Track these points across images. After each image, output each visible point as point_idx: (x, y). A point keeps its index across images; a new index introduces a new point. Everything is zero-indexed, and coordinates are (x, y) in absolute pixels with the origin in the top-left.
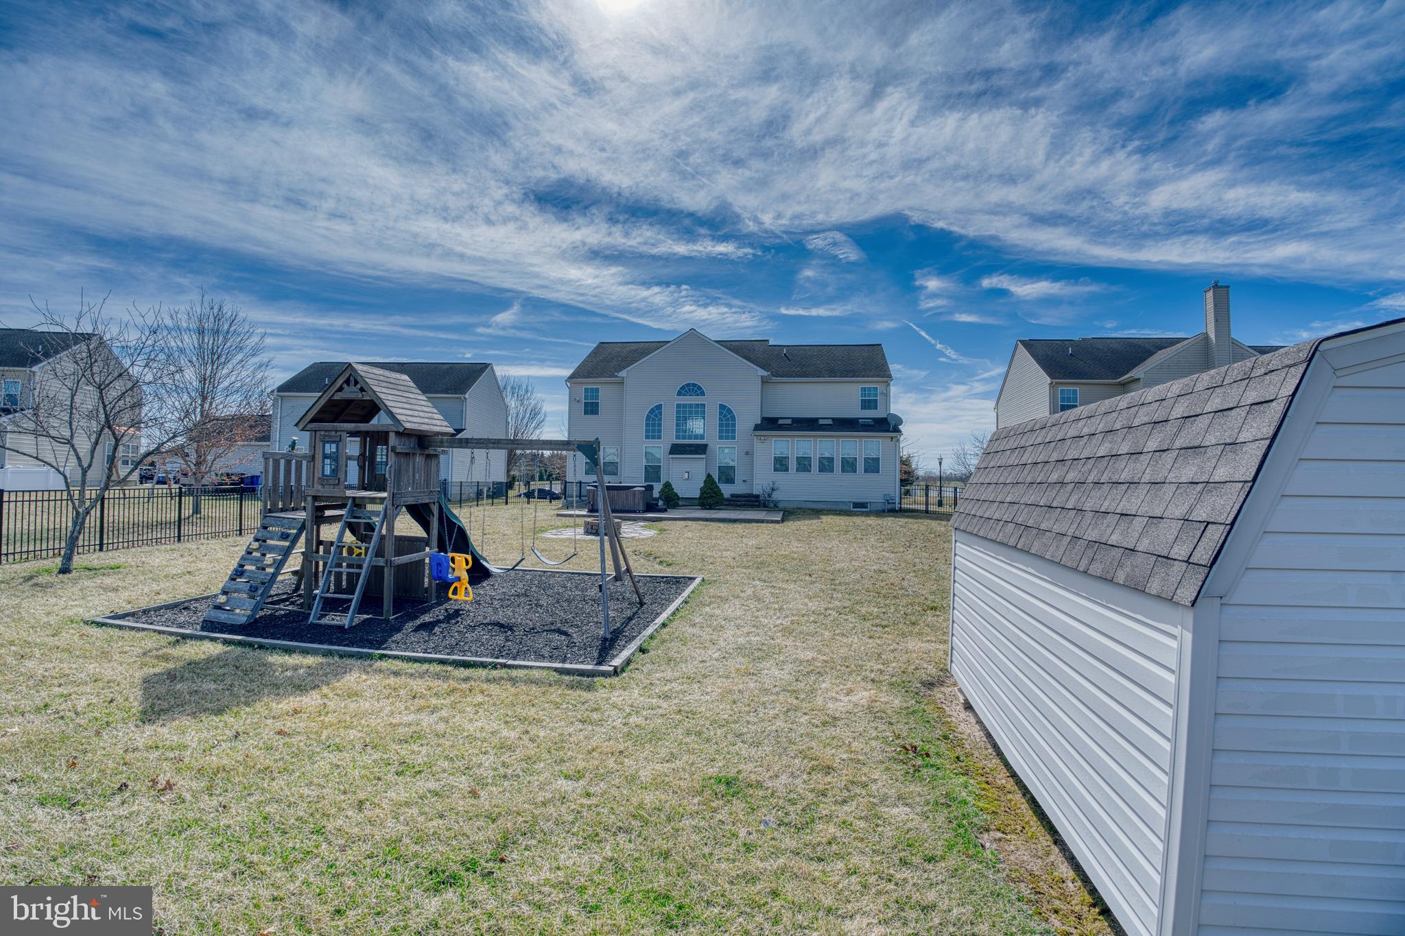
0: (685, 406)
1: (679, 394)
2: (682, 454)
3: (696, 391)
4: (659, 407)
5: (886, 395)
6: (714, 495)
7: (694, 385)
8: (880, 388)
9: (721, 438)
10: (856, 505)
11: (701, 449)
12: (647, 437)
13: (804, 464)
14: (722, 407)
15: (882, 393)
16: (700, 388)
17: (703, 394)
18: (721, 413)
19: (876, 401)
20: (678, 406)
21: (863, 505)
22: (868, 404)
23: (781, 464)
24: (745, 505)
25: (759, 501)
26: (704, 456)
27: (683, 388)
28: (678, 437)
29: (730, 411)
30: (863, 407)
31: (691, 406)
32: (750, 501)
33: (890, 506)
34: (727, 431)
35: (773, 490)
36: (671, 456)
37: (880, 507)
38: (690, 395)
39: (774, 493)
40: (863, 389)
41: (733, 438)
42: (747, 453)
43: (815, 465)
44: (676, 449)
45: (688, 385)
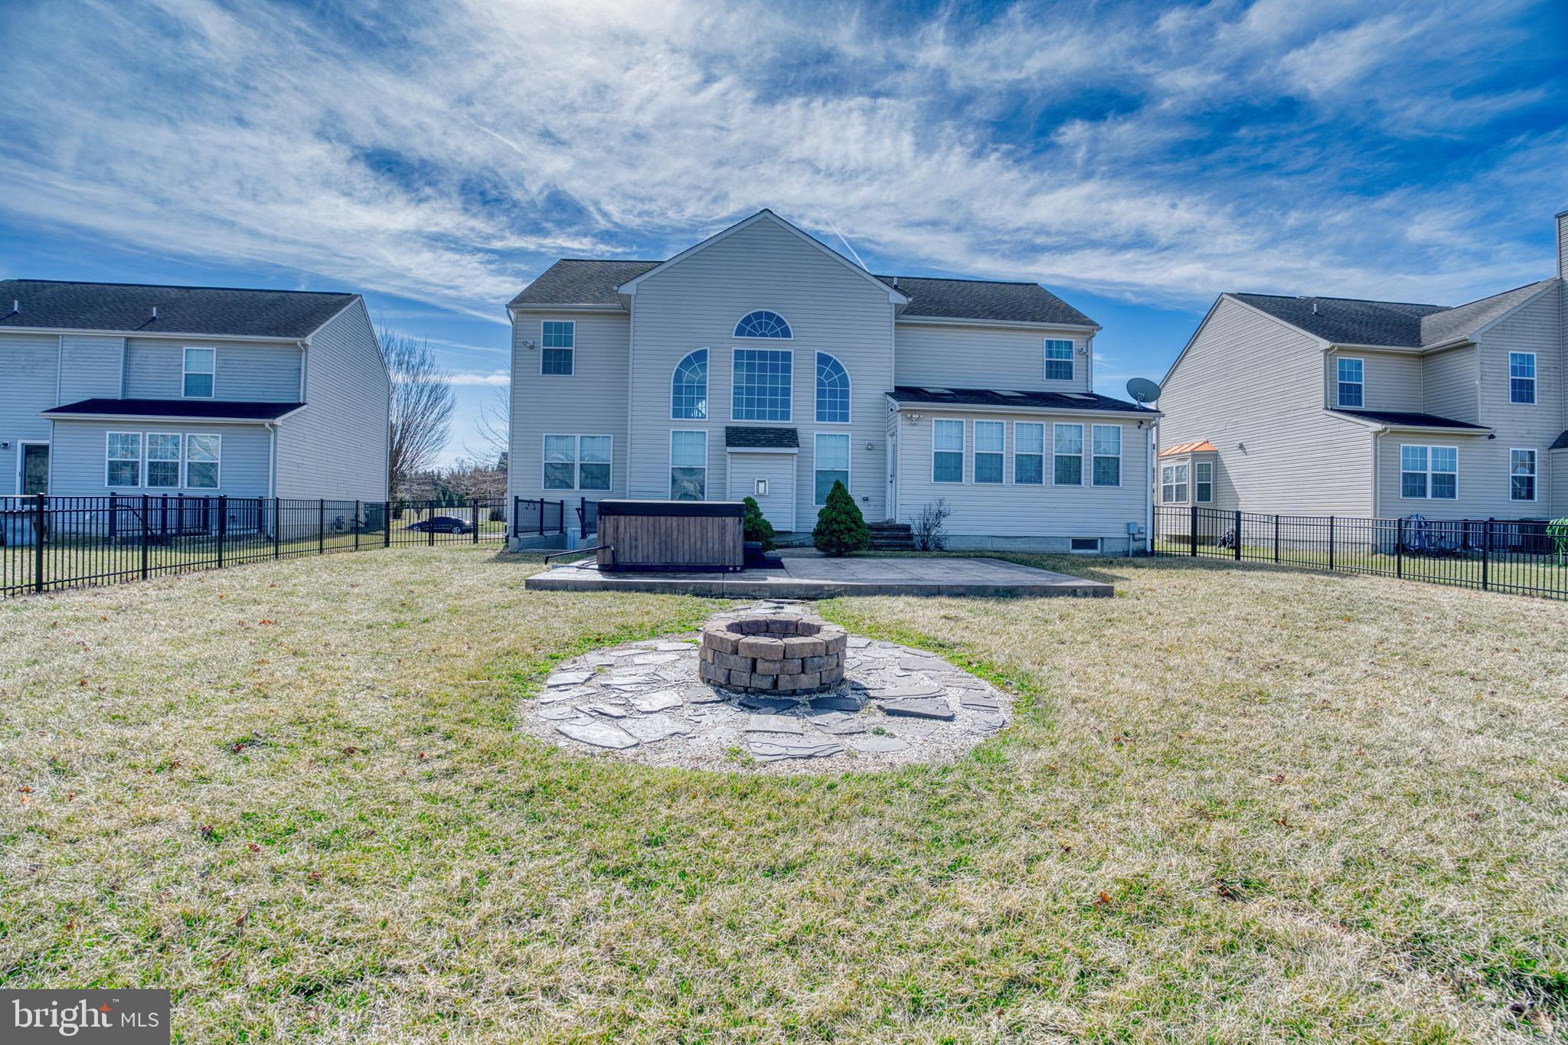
0: (751, 354)
1: (740, 331)
2: (754, 445)
3: (773, 328)
4: (701, 356)
5: (1086, 354)
6: (853, 526)
7: (770, 316)
8: (1078, 343)
9: (820, 417)
10: (1078, 543)
11: (787, 438)
12: (677, 414)
13: (989, 469)
14: (823, 359)
15: (1080, 352)
16: (780, 322)
17: (786, 333)
18: (820, 371)
19: (1069, 365)
20: (739, 354)
21: (1090, 544)
22: (1058, 369)
23: (947, 467)
24: (889, 546)
25: (910, 537)
26: (795, 450)
27: (747, 320)
28: (737, 415)
29: (837, 367)
30: (1049, 376)
31: (763, 355)
32: (896, 538)
33: (1134, 546)
34: (833, 405)
35: (940, 515)
36: (730, 449)
37: (1120, 547)
38: (762, 335)
39: (943, 521)
40: (1050, 344)
41: (844, 417)
42: (870, 448)
43: (1009, 469)
44: (736, 437)
45: (758, 315)
